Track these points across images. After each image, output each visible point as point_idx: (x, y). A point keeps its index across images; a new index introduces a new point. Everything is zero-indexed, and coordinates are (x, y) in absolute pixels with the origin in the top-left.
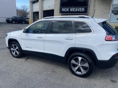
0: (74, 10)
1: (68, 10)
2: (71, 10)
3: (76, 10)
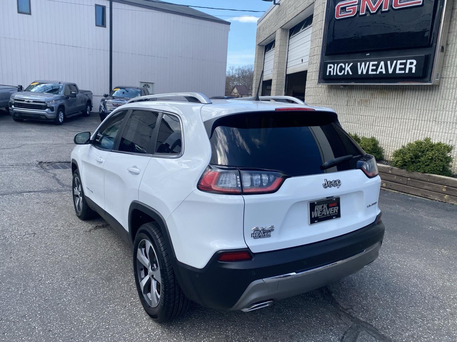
0: (371, 68)
1: (348, 68)
2: (362, 69)
3: (381, 68)
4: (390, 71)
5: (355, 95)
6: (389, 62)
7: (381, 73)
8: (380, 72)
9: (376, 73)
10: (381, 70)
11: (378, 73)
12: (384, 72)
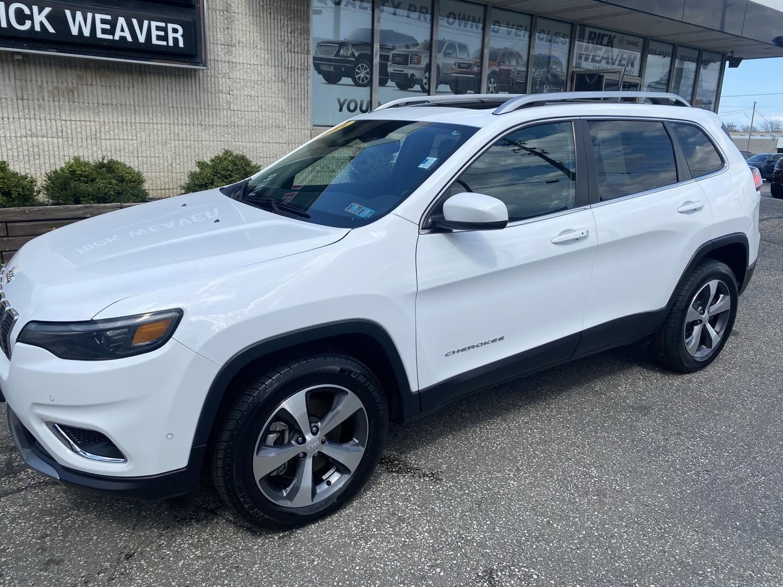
0: (99, 26)
1: (40, 18)
2: (78, 24)
3: (122, 30)
4: (142, 39)
5: (36, 76)
6: (135, 21)
7: (123, 39)
8: (121, 37)
9: (114, 37)
10: (123, 34)
11: (117, 37)
12: (129, 39)
